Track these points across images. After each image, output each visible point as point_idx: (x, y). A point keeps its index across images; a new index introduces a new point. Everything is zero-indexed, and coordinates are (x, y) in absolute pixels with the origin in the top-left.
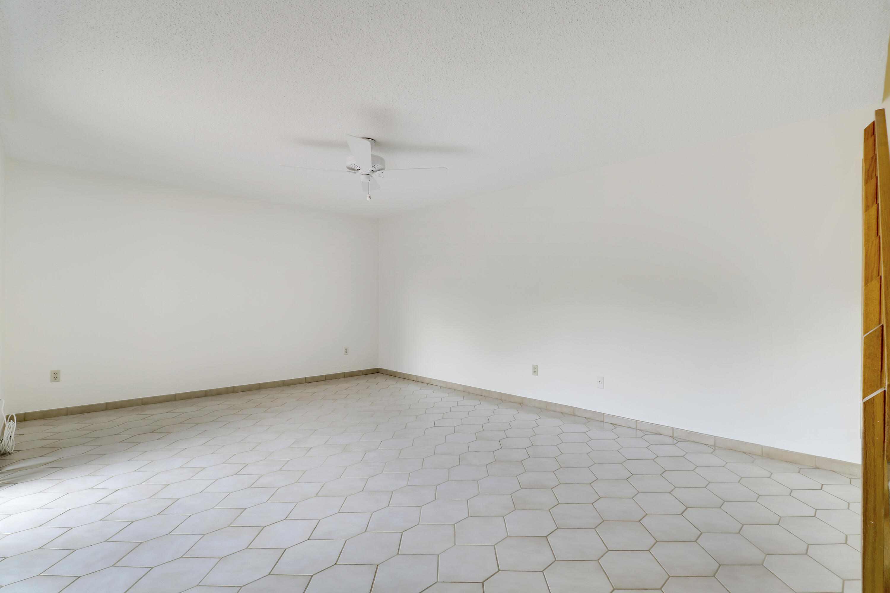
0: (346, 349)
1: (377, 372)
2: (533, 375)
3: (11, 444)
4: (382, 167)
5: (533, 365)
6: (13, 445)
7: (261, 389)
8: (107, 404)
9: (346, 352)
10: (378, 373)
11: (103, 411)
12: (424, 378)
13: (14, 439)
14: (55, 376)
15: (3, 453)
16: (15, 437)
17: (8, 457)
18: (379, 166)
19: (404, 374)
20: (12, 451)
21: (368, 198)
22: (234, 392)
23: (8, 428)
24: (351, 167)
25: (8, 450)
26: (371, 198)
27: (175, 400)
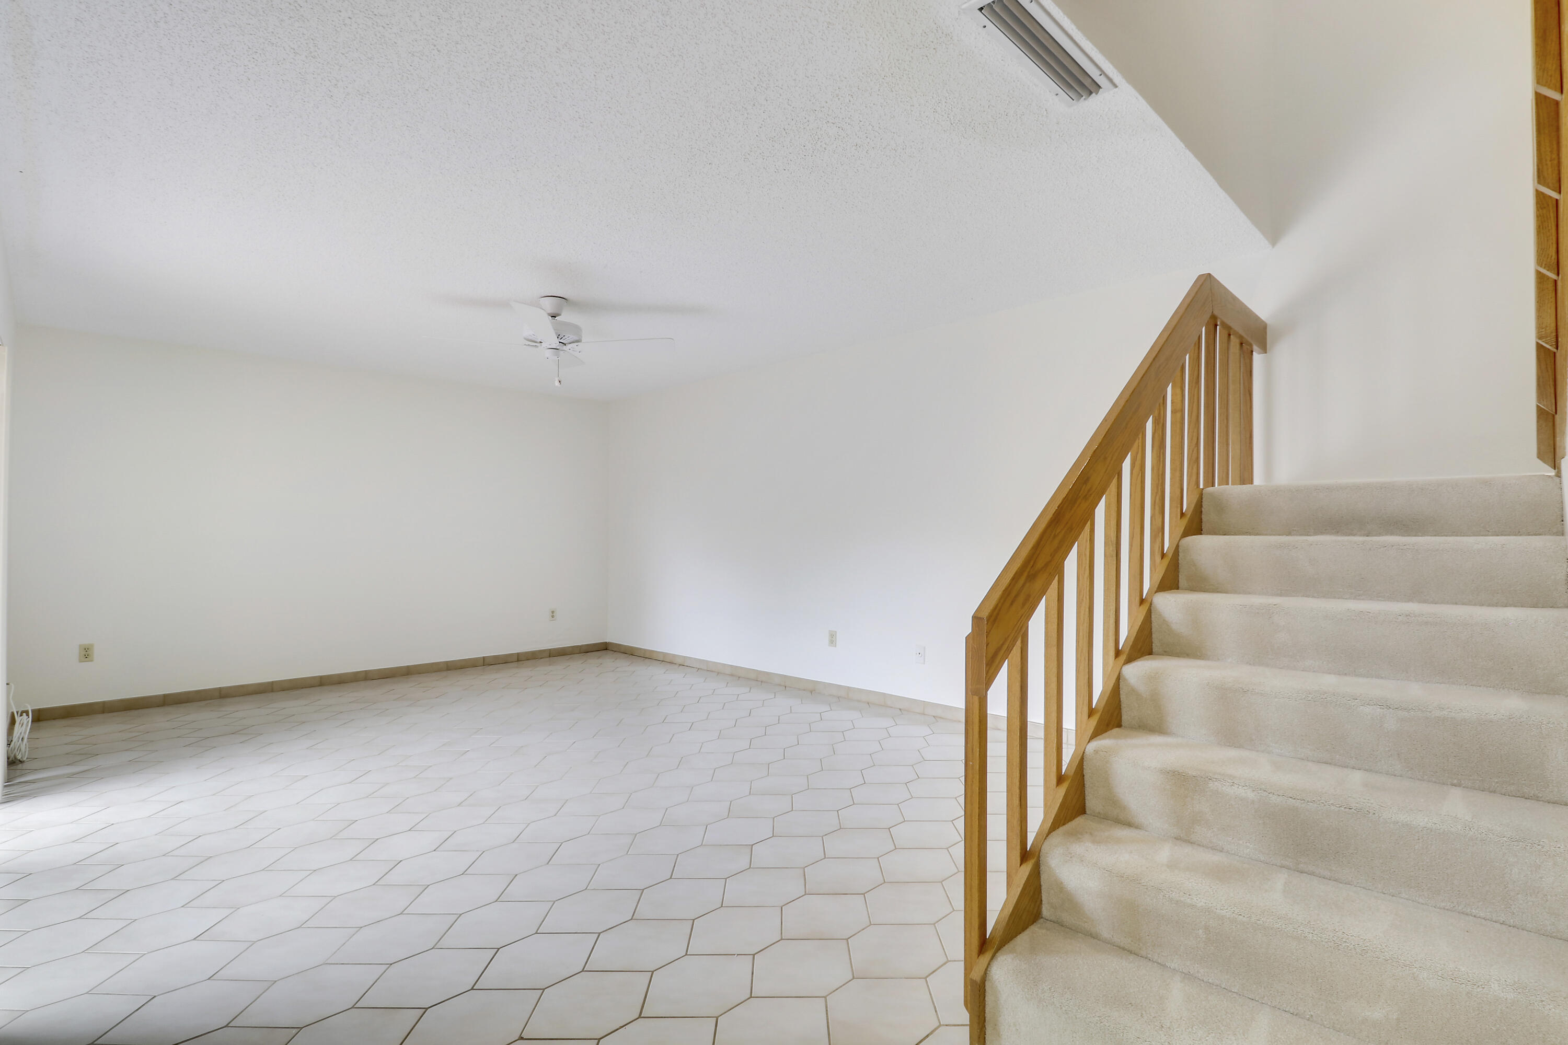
0: (553, 612)
1: (604, 648)
2: (829, 646)
3: (23, 748)
4: (576, 338)
5: (830, 631)
6: (25, 752)
7: (411, 674)
8: (165, 696)
9: (553, 617)
10: (606, 649)
11: (158, 706)
12: (674, 656)
13: (27, 744)
14: (85, 653)
15: (12, 761)
16: (28, 742)
17: (20, 766)
18: (571, 336)
19: (645, 650)
20: (25, 759)
21: (557, 383)
22: (367, 680)
23: (20, 724)
24: (530, 338)
25: (19, 757)
26: (562, 382)
27: (272, 691)
